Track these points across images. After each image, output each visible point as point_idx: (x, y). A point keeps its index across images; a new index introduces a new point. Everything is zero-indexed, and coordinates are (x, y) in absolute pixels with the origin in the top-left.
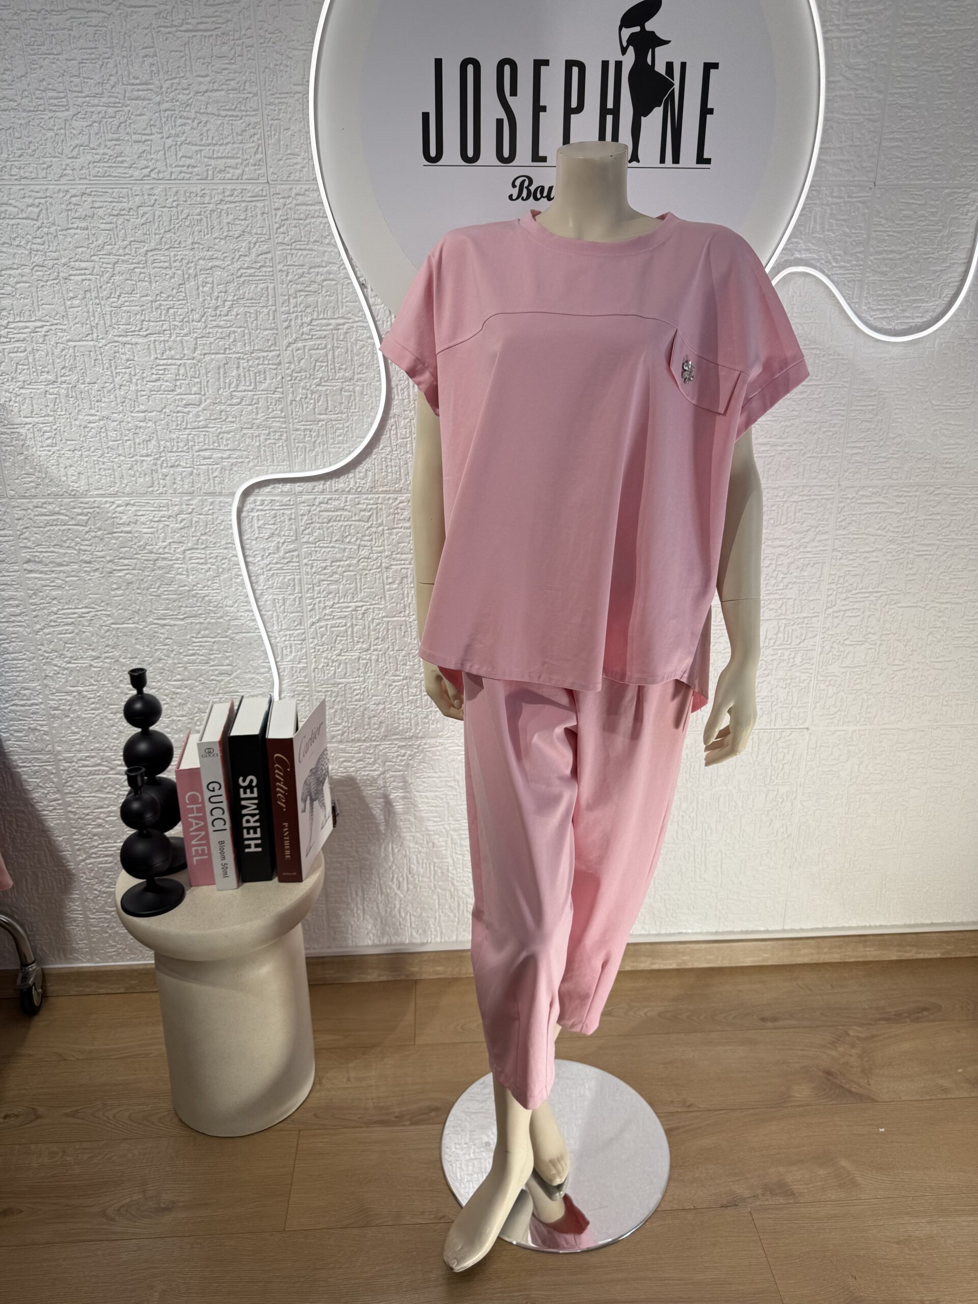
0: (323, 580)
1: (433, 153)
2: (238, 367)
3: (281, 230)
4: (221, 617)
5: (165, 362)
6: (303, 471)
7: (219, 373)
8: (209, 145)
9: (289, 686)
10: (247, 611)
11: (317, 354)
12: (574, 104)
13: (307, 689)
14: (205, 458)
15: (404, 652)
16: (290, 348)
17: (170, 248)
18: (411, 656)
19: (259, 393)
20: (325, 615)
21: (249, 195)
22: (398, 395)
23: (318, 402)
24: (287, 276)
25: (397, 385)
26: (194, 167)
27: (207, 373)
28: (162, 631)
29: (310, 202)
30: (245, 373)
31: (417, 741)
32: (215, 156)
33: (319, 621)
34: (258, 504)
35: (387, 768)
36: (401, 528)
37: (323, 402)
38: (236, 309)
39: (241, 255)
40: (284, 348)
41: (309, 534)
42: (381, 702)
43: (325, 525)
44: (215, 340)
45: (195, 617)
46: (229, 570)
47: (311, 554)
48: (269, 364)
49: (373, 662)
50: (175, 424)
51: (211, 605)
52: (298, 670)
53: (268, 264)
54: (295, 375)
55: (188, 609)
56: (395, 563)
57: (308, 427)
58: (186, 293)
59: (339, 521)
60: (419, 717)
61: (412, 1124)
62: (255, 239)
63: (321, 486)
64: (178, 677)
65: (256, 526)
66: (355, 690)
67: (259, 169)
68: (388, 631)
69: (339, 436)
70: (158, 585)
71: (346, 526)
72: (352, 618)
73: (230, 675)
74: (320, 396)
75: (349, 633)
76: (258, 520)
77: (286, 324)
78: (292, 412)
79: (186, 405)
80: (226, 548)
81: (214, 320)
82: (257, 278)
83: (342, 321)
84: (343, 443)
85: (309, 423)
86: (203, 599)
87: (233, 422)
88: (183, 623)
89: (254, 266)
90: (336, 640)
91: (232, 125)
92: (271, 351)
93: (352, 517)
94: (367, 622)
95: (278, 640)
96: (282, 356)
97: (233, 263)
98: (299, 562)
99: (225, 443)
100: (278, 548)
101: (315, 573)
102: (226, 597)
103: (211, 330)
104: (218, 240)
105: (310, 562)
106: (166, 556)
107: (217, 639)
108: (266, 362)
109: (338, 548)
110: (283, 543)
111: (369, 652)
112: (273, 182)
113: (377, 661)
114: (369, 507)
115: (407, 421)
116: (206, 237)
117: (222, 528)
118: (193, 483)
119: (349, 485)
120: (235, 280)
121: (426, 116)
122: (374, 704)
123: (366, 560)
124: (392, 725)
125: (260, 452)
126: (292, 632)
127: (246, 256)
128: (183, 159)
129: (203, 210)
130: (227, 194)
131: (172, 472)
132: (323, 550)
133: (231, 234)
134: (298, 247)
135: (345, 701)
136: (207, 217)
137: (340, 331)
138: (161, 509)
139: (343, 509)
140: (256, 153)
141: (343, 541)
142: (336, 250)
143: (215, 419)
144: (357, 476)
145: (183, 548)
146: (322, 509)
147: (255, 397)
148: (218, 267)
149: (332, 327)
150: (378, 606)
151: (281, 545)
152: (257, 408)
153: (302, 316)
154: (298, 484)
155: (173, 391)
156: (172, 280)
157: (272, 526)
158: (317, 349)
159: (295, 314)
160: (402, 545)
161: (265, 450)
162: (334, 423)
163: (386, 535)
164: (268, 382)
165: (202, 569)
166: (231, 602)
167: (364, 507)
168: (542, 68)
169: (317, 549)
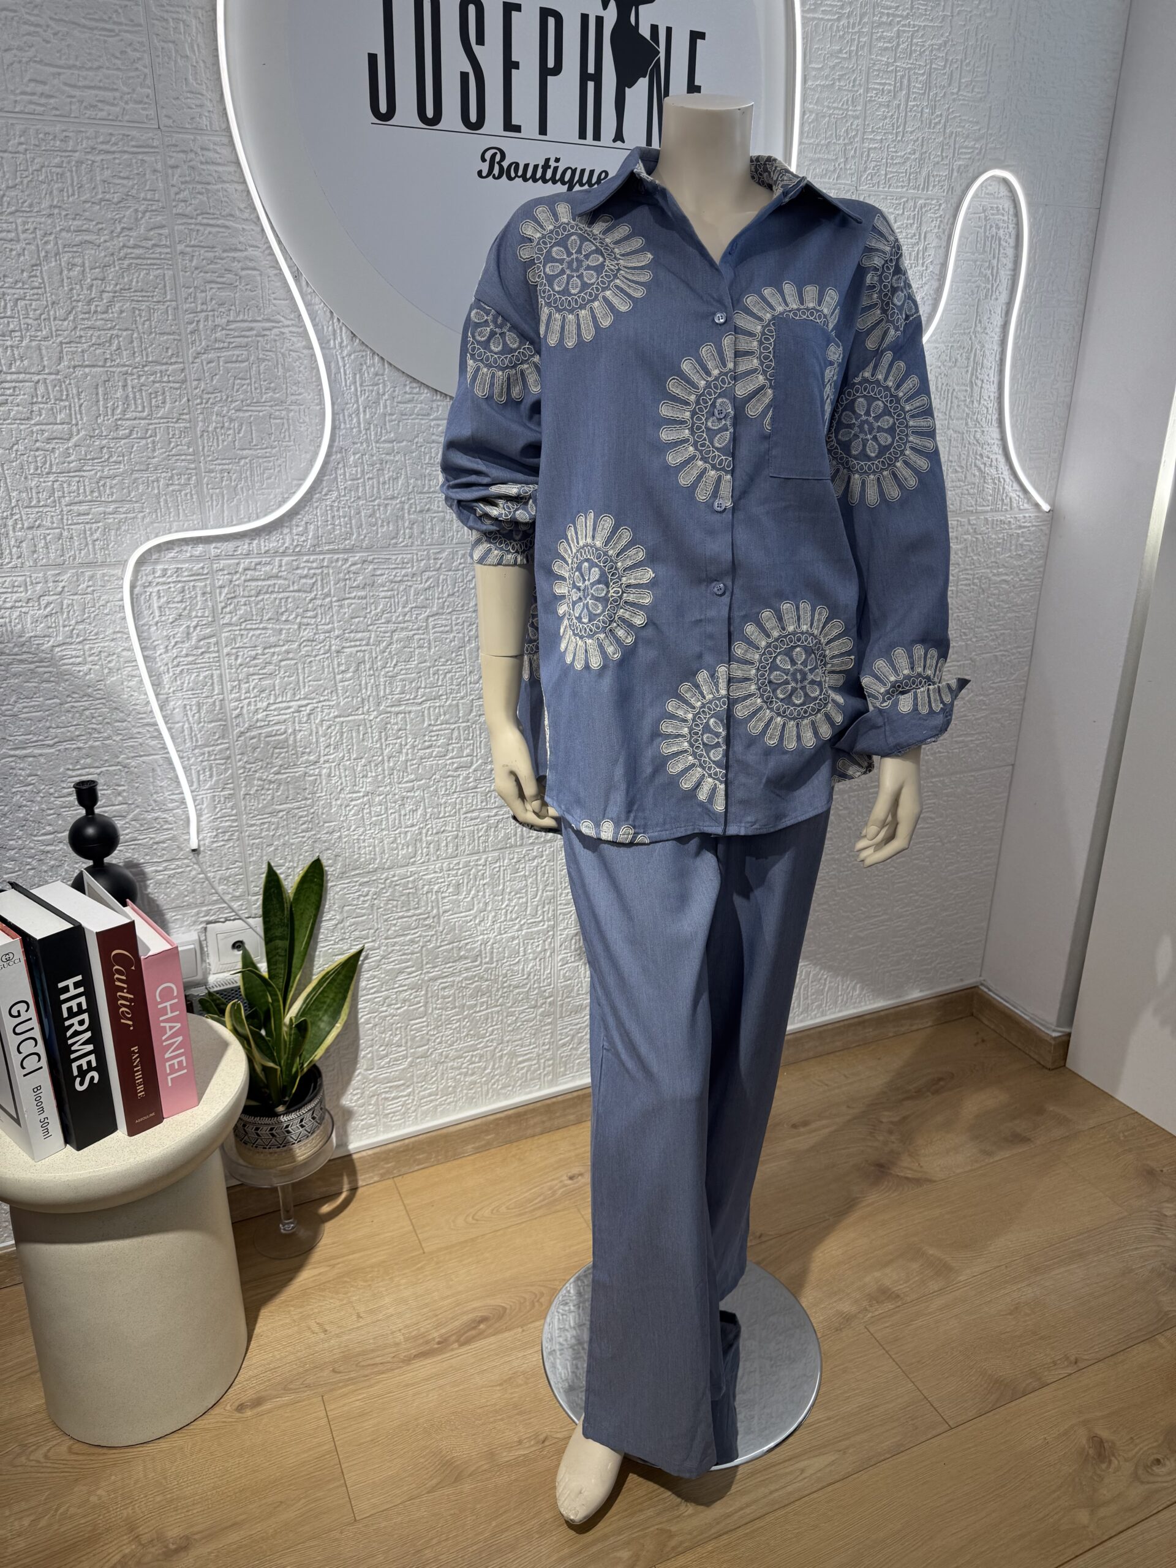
0: (254, 674)
1: (383, 108)
2: (125, 386)
3: (181, 196)
4: (109, 738)
5: (14, 377)
6: (219, 527)
7: (97, 394)
8: (70, 67)
9: (210, 822)
10: (148, 724)
11: (235, 368)
12: (551, 64)
13: (236, 824)
14: (79, 515)
15: (363, 760)
16: (197, 360)
17: (17, 211)
18: (373, 765)
19: (156, 421)
20: (257, 721)
21: (133, 143)
22: (345, 423)
23: (239, 433)
24: (191, 261)
25: (343, 410)
26: (51, 97)
27: (79, 394)
28: (22, 766)
29: (219, 161)
30: (134, 393)
31: (383, 873)
32: (80, 84)
33: (249, 729)
34: (157, 575)
35: (345, 915)
36: (354, 598)
37: (246, 432)
38: (121, 304)
39: (123, 228)
40: (191, 360)
41: (230, 613)
42: (337, 828)
43: (253, 598)
44: (90, 346)
45: (73, 740)
46: (118, 670)
47: (235, 639)
48: (169, 382)
49: (323, 777)
50: (32, 466)
51: (94, 721)
52: (222, 799)
53: (164, 243)
54: (206, 396)
55: (59, 731)
56: (348, 644)
57: (226, 467)
58: (43, 279)
59: (272, 592)
60: (386, 842)
61: (462, 1345)
62: (142, 208)
63: (246, 547)
64: (49, 828)
65: (156, 605)
66: (301, 817)
67: (144, 109)
68: (342, 736)
69: (270, 478)
70: (14, 699)
71: (281, 599)
72: (294, 723)
73: (125, 817)
74: (241, 425)
75: (291, 742)
76: (159, 597)
77: (191, 327)
78: (204, 447)
79: (49, 440)
80: (113, 640)
81: (88, 319)
82: (149, 262)
83: (268, 325)
84: (274, 488)
85: (227, 461)
86: (81, 715)
87: (120, 462)
88: (52, 750)
89: (144, 244)
90: (273, 753)
91: (105, 42)
92: (171, 364)
93: (289, 586)
94: (314, 726)
95: (193, 759)
96: (187, 371)
97: (112, 239)
98: (218, 651)
99: (108, 491)
100: (188, 634)
101: (241, 665)
102: (116, 708)
103: (82, 333)
104: (88, 205)
105: (234, 651)
106: (24, 656)
107: (103, 769)
108: (165, 379)
109: (272, 629)
110: (195, 627)
111: (318, 765)
112: (167, 129)
113: (329, 775)
114: (312, 571)
115: (357, 456)
116: (71, 199)
117: (105, 612)
118: (63, 550)
119: (284, 543)
120: (116, 263)
121: (372, 58)
122: (326, 833)
123: (310, 643)
124: (350, 857)
125: (159, 502)
126: (211, 748)
127: (130, 229)
128: (32, 85)
129: (65, 160)
130: (101, 139)
131: (30, 537)
132: (252, 633)
133: (108, 196)
134: (205, 221)
135: (288, 834)
136: (71, 171)
137: (266, 338)
138: (15, 589)
139: (277, 577)
140: (142, 85)
141: (278, 620)
142: (258, 229)
143: (93, 459)
144: (294, 531)
145: (50, 644)
146: (248, 577)
147: (153, 426)
148: (91, 243)
149: (254, 332)
150: (327, 703)
151: (192, 630)
152: (154, 442)
153: (214, 315)
154: (214, 545)
155: (28, 419)
156: (22, 258)
157: (179, 605)
158: (236, 361)
159: (204, 314)
160: (357, 620)
161: (166, 501)
162: (261, 461)
163: (335, 609)
164: (168, 406)
165: (79, 671)
166: (121, 715)
167: (305, 572)
168: (514, 13)
169: (242, 632)
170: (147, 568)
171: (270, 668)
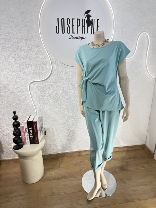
1: (58, 32)
3: (35, 44)
4: (27, 103)
5: (17, 64)
6: (39, 80)
7: (26, 65)
8: (23, 31)
9: (38, 113)
10: (31, 102)
12: (78, 25)
17: (18, 46)
20: (43, 102)
21: (30, 38)
22: (54, 68)
24: (36, 51)
26: (21, 34)
28: (18, 105)
29: (39, 39)
30: (30, 65)
31: (58, 121)
35: (54, 125)
36: (55, 88)
38: (28, 56)
39: (29, 48)
40: (36, 61)
41: (40, 90)
44: (25, 60)
46: (28, 95)
49: (51, 109)
50: (19, 73)
52: (39, 110)
53: (33, 49)
55: (22, 102)
57: (40, 73)
58: (20, 53)
61: (60, 179)
63: (42, 82)
64: (20, 112)
65: (32, 88)
67: (31, 35)
68: (53, 104)
70: (17, 98)
72: (48, 102)
74: (42, 69)
77: (36, 58)
78: (37, 71)
79: (21, 70)
80: (27, 92)
81: (25, 57)
82: (31, 51)
84: (45, 76)
86: (24, 100)
87: (28, 73)
90: (45, 106)
91: (27, 28)
93: (47, 87)
95: (36, 106)
99: (27, 76)
105: (41, 94)
106: (18, 94)
107: (26, 106)
108: (33, 64)
109: (45, 91)
110: (36, 91)
112: (33, 37)
116: (23, 45)
117: (27, 89)
118: (22, 82)
119: (47, 82)
120: (28, 51)
121: (56, 27)
122: (51, 115)
123: (49, 93)
124: (54, 118)
125: (32, 77)
130: (26, 38)
131: (19, 81)
133: (27, 44)
134: (37, 46)
135: (47, 115)
136: (23, 42)
137: (44, 59)
138: (17, 86)
140: (31, 32)
143: (25, 72)
145: (21, 92)
146: (42, 86)
148: (25, 49)
150: (52, 100)
152: (32, 71)
153: (38, 56)
155: (18, 68)
156: (18, 51)
158: (41, 61)
160: (55, 91)
163: (52, 89)
164: (33, 67)
165: (24, 95)
166: (28, 100)
167: (49, 85)
168: (74, 20)
170: (31, 84)
171: (45, 96)
